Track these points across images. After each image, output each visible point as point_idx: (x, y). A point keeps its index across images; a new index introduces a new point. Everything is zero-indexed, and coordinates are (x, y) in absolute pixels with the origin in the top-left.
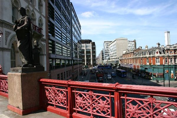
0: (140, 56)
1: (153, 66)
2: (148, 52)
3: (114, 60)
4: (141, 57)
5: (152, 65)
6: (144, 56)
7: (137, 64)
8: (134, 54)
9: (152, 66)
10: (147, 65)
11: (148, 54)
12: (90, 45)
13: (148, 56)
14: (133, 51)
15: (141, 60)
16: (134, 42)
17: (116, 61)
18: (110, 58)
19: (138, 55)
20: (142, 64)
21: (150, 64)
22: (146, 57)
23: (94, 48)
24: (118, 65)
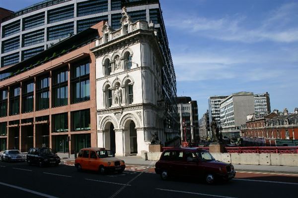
0: (275, 126)
1: (296, 142)
2: (287, 120)
3: (230, 131)
4: (277, 127)
5: (294, 139)
6: (282, 126)
7: (271, 137)
8: (265, 122)
9: (294, 142)
10: (287, 140)
11: (288, 123)
12: (189, 105)
13: (286, 125)
14: (263, 118)
15: (278, 132)
16: (265, 97)
17: (235, 133)
18: (223, 127)
19: (272, 124)
20: (279, 138)
21: (291, 138)
22: (284, 128)
23: (195, 111)
24: (238, 139)
